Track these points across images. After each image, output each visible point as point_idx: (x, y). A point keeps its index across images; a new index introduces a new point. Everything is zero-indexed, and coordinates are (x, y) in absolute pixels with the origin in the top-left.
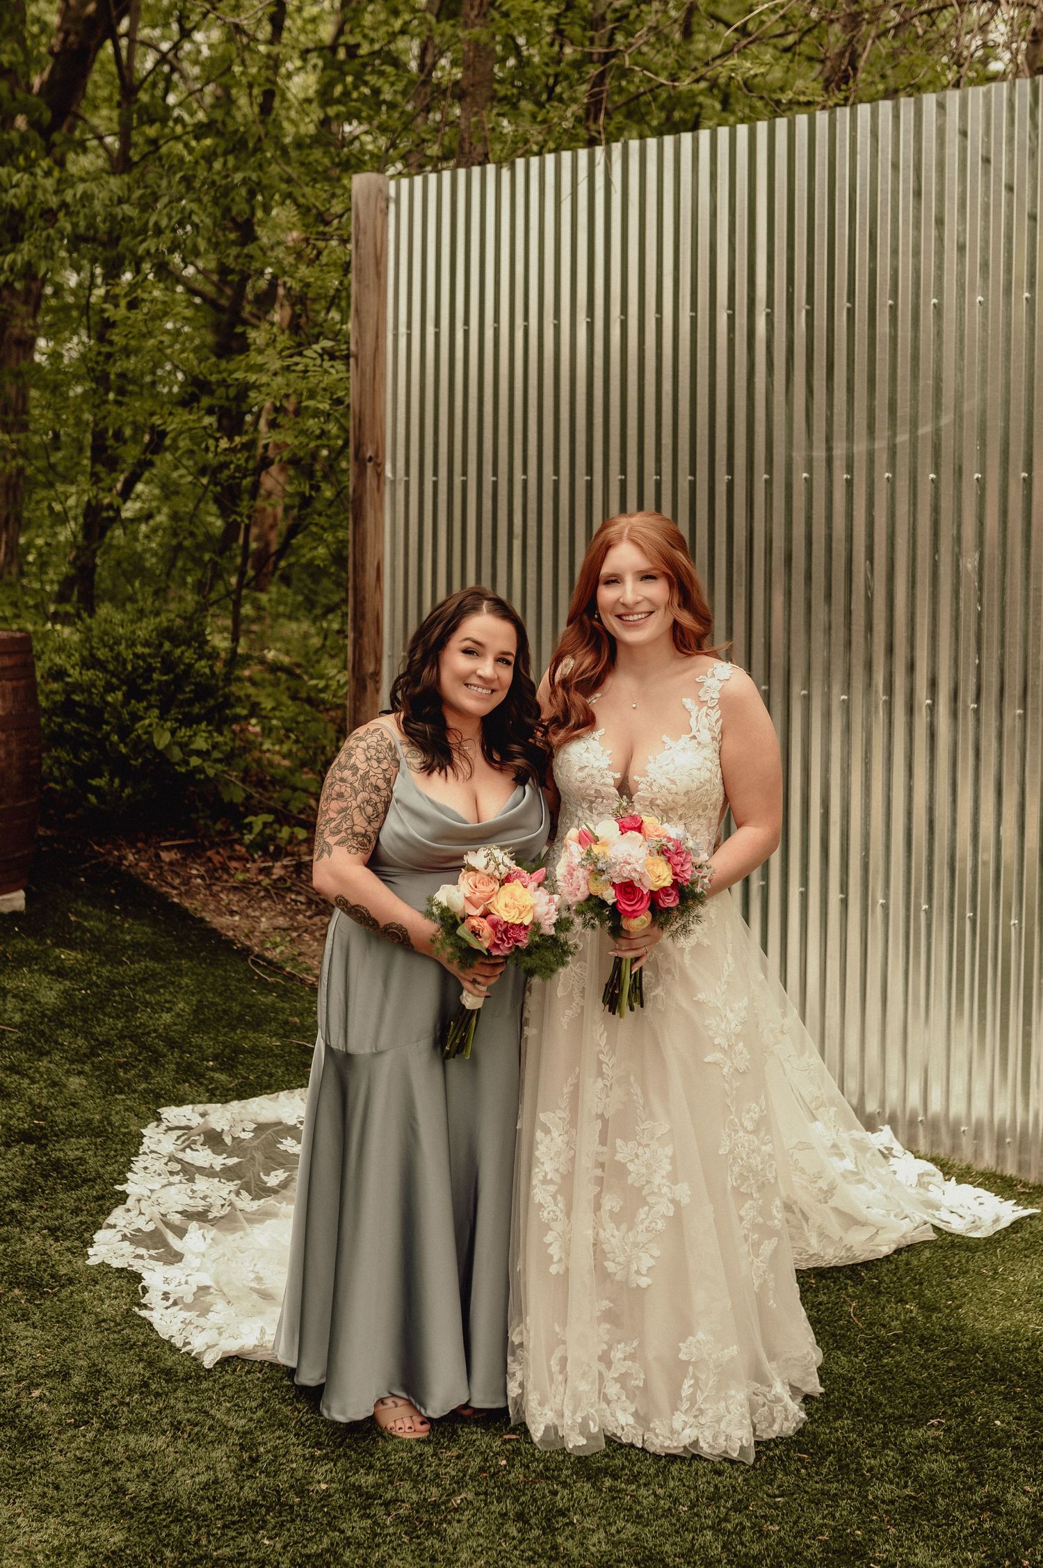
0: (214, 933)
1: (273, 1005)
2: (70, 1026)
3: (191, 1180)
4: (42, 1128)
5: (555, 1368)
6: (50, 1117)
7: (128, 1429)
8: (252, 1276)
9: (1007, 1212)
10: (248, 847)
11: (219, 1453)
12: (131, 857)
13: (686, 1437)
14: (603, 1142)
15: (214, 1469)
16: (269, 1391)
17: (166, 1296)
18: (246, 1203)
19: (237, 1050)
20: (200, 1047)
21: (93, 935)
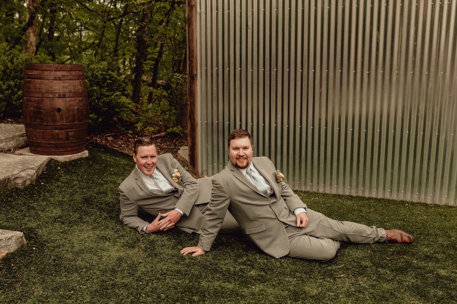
12: (99, 140)
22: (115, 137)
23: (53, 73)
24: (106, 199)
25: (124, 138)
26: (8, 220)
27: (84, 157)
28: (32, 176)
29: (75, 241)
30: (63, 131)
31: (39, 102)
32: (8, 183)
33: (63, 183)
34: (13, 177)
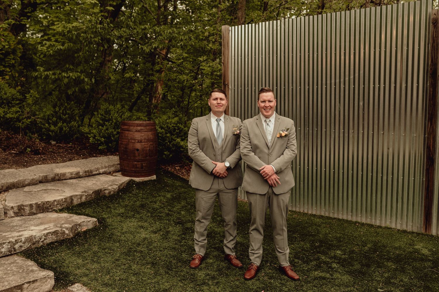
12: (170, 168)
21: (171, 184)
22: (182, 167)
23: (135, 128)
24: (154, 206)
25: (187, 168)
26: (93, 213)
27: (153, 179)
28: (115, 189)
29: (124, 226)
30: (139, 163)
31: (127, 145)
32: (100, 192)
33: (133, 194)
34: (104, 189)
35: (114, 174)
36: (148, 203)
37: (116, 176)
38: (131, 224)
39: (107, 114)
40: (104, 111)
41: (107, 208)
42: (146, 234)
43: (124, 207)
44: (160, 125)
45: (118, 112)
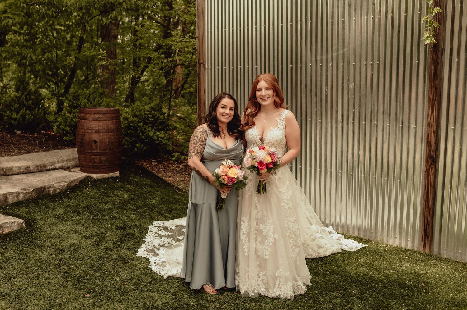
0: (165, 182)
1: (180, 199)
2: (131, 203)
3: (161, 238)
4: (125, 226)
5: (247, 278)
6: (127, 224)
7: (147, 291)
8: (175, 259)
9: (360, 246)
10: (174, 161)
11: (168, 296)
12: (145, 164)
13: (277, 294)
14: (257, 224)
15: (167, 300)
16: (180, 284)
17: (155, 263)
18: (174, 243)
19: (172, 209)
20: (162, 208)
21: (136, 182)
22: (160, 162)
23: (92, 116)
25: (166, 164)
27: (115, 176)
28: (63, 187)
30: (97, 157)
31: (83, 135)
32: (44, 190)
33: (83, 193)
34: (48, 187)
35: (72, 170)
36: (97, 203)
37: (74, 172)
38: (64, 228)
39: (75, 100)
40: (72, 96)
41: (45, 208)
42: (76, 240)
43: (65, 207)
44: (134, 112)
45: (89, 97)
